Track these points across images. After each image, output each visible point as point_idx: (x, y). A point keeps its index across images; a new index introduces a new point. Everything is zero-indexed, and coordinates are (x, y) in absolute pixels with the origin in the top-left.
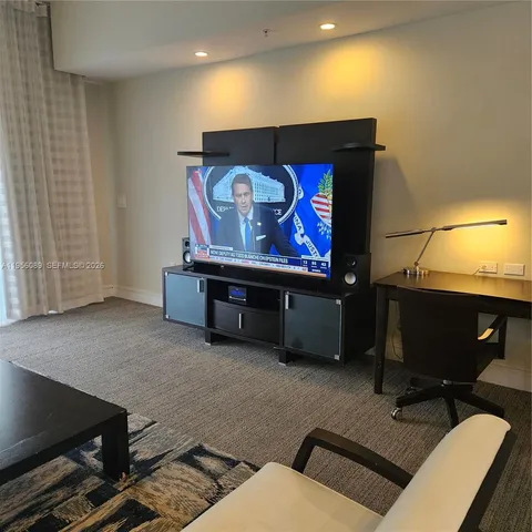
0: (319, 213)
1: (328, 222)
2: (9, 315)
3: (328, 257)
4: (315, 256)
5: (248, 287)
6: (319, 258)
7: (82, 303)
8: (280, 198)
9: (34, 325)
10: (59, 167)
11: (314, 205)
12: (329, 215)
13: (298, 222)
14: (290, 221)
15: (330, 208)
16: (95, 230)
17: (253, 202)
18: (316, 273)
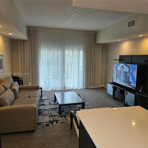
0: (134, 75)
1: (136, 77)
2: (83, 87)
3: (135, 85)
4: (133, 85)
5: (120, 89)
6: (134, 85)
7: (96, 87)
8: (128, 71)
9: (87, 90)
10: (95, 61)
11: (134, 73)
12: (136, 76)
13: (131, 77)
14: (129, 76)
15: (136, 74)
16: (100, 73)
17: (124, 72)
18: (133, 88)
